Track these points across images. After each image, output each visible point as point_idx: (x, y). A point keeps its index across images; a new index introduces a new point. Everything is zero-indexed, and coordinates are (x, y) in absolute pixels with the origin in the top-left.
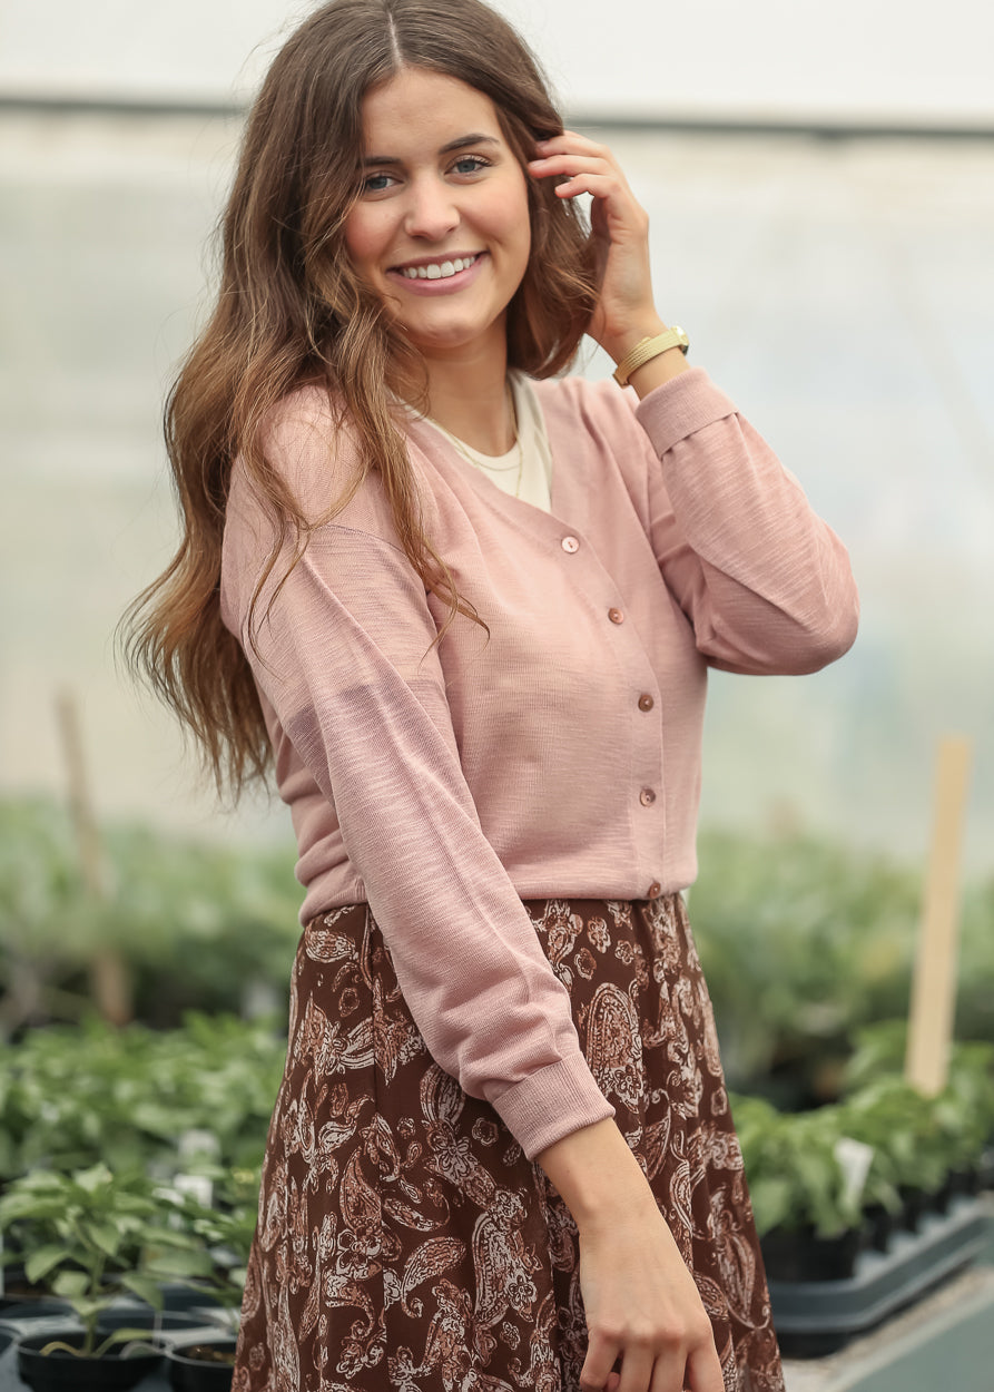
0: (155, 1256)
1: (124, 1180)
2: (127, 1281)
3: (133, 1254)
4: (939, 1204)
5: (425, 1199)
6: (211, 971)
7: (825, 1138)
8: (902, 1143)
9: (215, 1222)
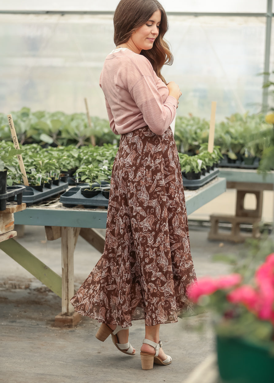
0: (100, 177)
1: (95, 166)
2: (96, 180)
3: (97, 177)
4: (212, 169)
5: (169, 170)
6: (107, 137)
7: (196, 159)
8: (207, 160)
9: (108, 172)
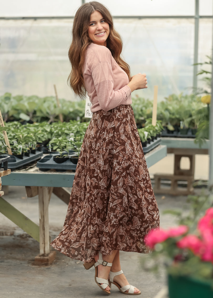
0: (68, 147)
1: (64, 138)
2: (65, 149)
3: (65, 147)
4: (156, 138)
5: (120, 142)
6: (72, 115)
7: (143, 131)
8: (151, 132)
9: (74, 143)
